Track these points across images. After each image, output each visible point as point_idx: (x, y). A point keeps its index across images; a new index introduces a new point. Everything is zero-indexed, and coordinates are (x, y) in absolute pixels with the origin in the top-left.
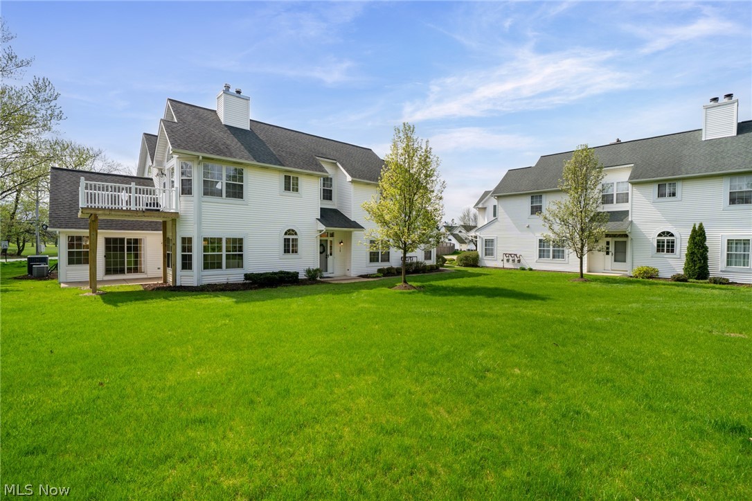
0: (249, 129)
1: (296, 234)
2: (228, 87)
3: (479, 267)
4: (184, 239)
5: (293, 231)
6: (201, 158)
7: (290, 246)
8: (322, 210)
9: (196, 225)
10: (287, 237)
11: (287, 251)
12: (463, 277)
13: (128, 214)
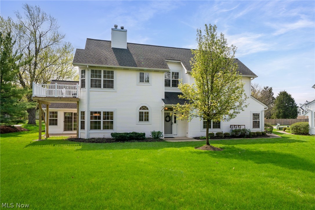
0: (126, 48)
1: (147, 109)
2: (116, 26)
3: (309, 135)
4: (82, 112)
5: (145, 107)
6: (88, 66)
7: (144, 116)
8: (166, 93)
9: (87, 104)
10: (142, 111)
11: (141, 119)
12: (274, 143)
13: (53, 99)
